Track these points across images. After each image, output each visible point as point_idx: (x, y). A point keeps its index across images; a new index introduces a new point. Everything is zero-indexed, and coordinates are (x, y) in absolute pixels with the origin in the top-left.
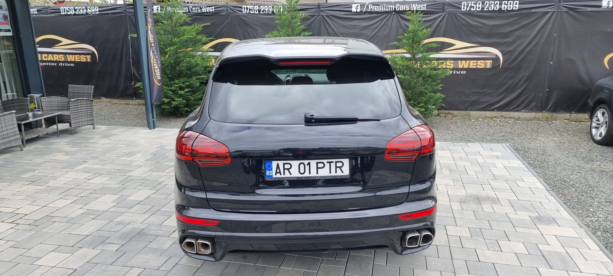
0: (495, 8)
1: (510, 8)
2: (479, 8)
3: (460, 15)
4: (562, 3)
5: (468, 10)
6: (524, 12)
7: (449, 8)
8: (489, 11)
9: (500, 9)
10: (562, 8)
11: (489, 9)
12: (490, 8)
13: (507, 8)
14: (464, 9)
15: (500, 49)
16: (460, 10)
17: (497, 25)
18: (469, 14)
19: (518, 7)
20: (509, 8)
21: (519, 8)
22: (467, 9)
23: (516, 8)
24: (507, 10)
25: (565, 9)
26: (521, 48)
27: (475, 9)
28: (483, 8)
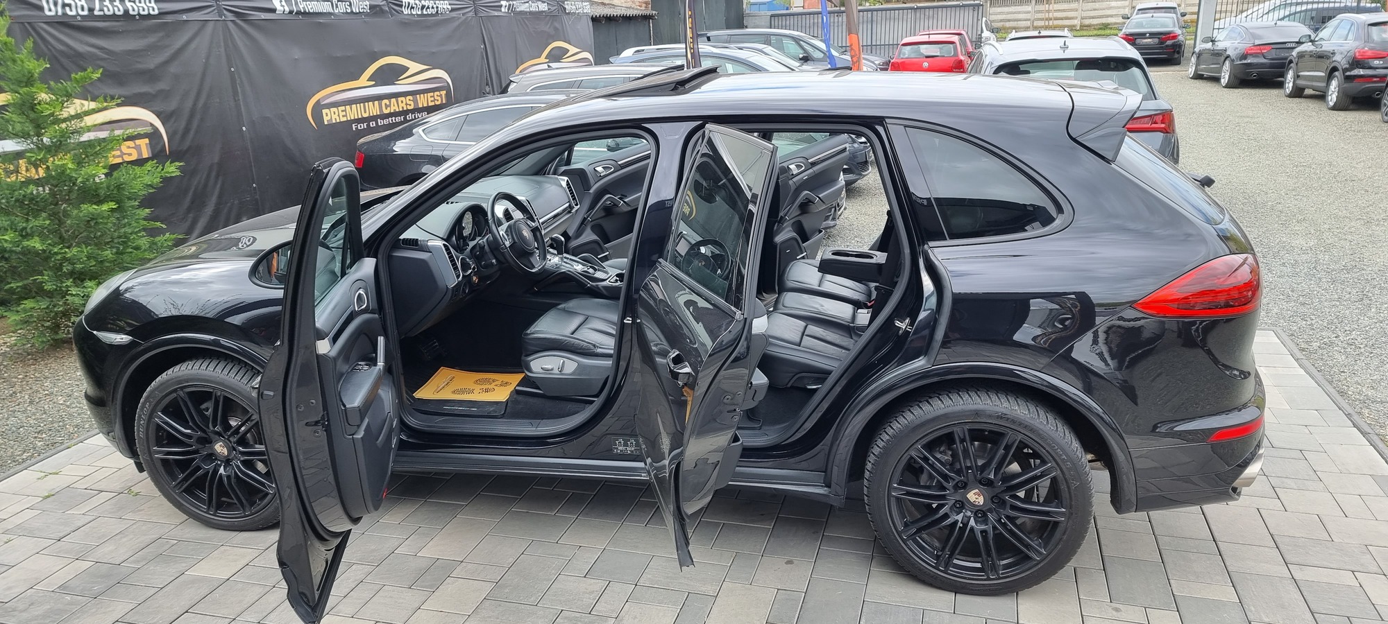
0: (116, 9)
1: (144, 10)
2: (83, 9)
3: (45, 26)
4: (223, 3)
5: (60, 13)
6: (169, 19)
7: (13, 7)
8: (105, 18)
9: (126, 12)
10: (225, 12)
11: (103, 11)
12: (105, 9)
13: (139, 10)
14: (50, 10)
15: (153, 109)
16: (40, 13)
17: (130, 50)
18: (64, 23)
19: (159, 9)
20: (141, 9)
21: (161, 11)
22: (57, 12)
23: (153, 10)
24: (139, 14)
25: (230, 17)
26: (189, 104)
27: (74, 13)
28: (91, 10)
